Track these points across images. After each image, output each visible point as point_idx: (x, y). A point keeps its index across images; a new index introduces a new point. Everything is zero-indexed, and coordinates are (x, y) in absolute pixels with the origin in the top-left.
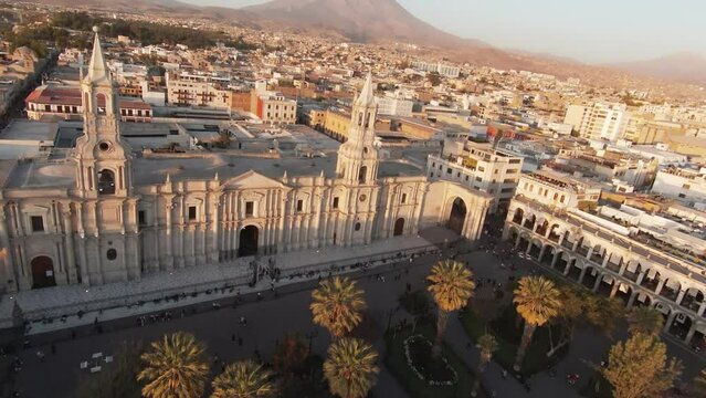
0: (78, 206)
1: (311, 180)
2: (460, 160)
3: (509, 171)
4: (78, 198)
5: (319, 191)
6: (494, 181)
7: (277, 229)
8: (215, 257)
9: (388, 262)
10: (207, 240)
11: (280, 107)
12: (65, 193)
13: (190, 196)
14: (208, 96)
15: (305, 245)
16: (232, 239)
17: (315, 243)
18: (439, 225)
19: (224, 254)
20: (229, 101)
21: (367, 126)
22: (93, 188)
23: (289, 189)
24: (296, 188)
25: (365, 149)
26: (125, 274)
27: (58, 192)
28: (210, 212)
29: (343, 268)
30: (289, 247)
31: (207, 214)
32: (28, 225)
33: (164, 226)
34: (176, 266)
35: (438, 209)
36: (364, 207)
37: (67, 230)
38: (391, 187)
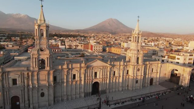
0: (30, 74)
1: (119, 63)
2: (166, 57)
3: (189, 59)
4: (30, 71)
5: (122, 67)
6: (184, 63)
7: (106, 82)
8: (83, 95)
9: (153, 97)
10: (80, 88)
11: (98, 47)
12: (26, 69)
13: (74, 70)
14: (77, 46)
15: (117, 90)
16: (89, 88)
17: (121, 89)
18: (166, 81)
19: (86, 94)
20: (83, 47)
21: (138, 42)
22: (37, 66)
23: (111, 66)
24: (114, 66)
25: (138, 50)
26: (47, 103)
27: (23, 69)
28: (81, 76)
29: (136, 100)
30: (111, 91)
31: (80, 77)
32: (11, 82)
33: (64, 82)
34: (67, 99)
35: (165, 74)
36: (139, 73)
37: (26, 85)
38: (148, 65)
